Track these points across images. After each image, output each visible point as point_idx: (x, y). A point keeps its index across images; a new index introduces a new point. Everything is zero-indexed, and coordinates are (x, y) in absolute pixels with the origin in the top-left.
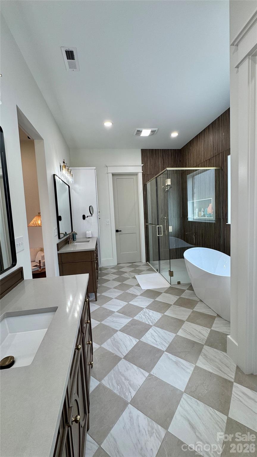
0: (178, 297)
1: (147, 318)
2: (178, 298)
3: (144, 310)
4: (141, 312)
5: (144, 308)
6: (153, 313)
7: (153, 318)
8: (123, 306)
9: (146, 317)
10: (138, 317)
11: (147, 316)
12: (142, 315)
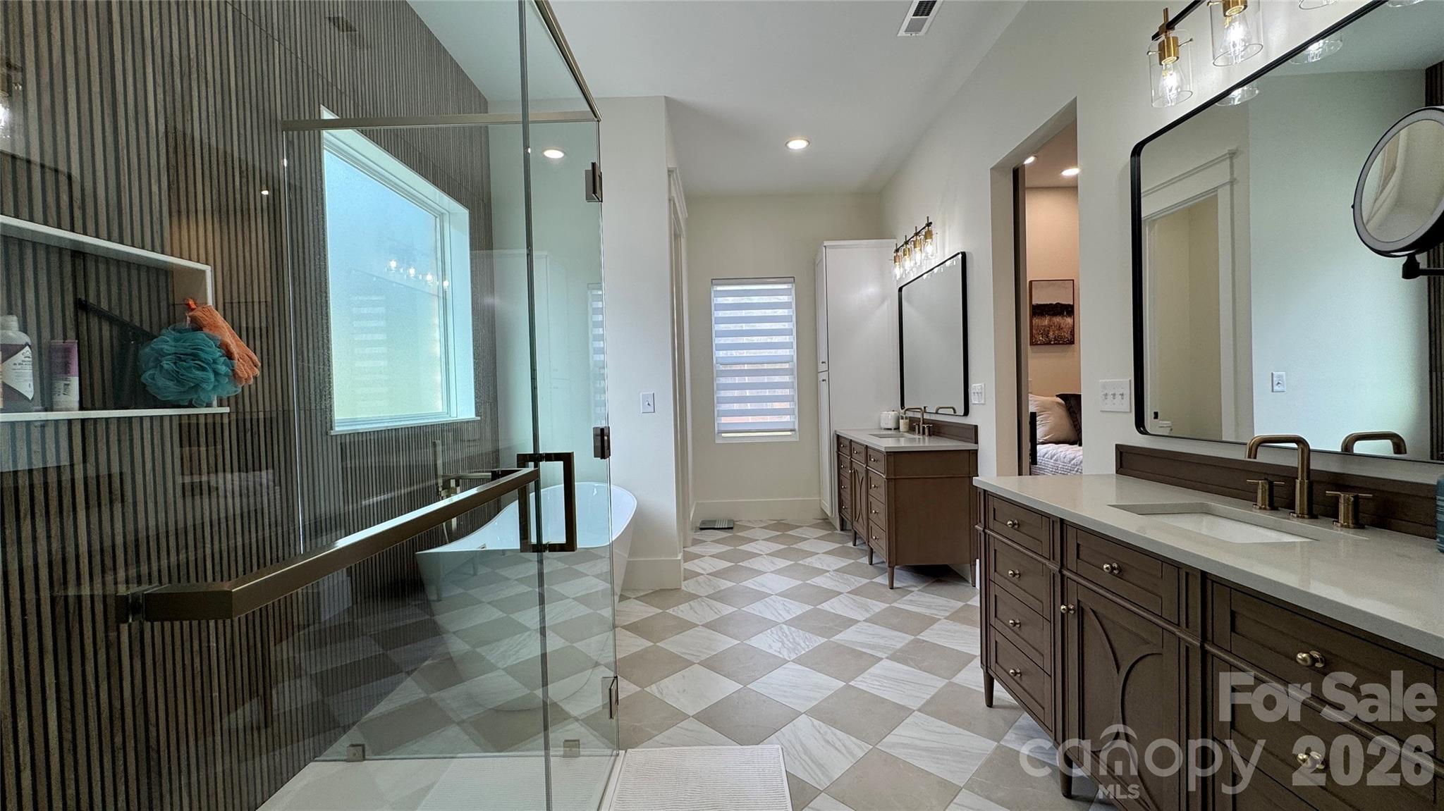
0: (653, 689)
1: (790, 637)
2: (654, 687)
3: (794, 656)
4: (803, 652)
5: (793, 661)
6: (770, 646)
7: (775, 636)
8: (865, 675)
9: (794, 639)
10: (816, 641)
11: (789, 640)
12: (803, 644)
